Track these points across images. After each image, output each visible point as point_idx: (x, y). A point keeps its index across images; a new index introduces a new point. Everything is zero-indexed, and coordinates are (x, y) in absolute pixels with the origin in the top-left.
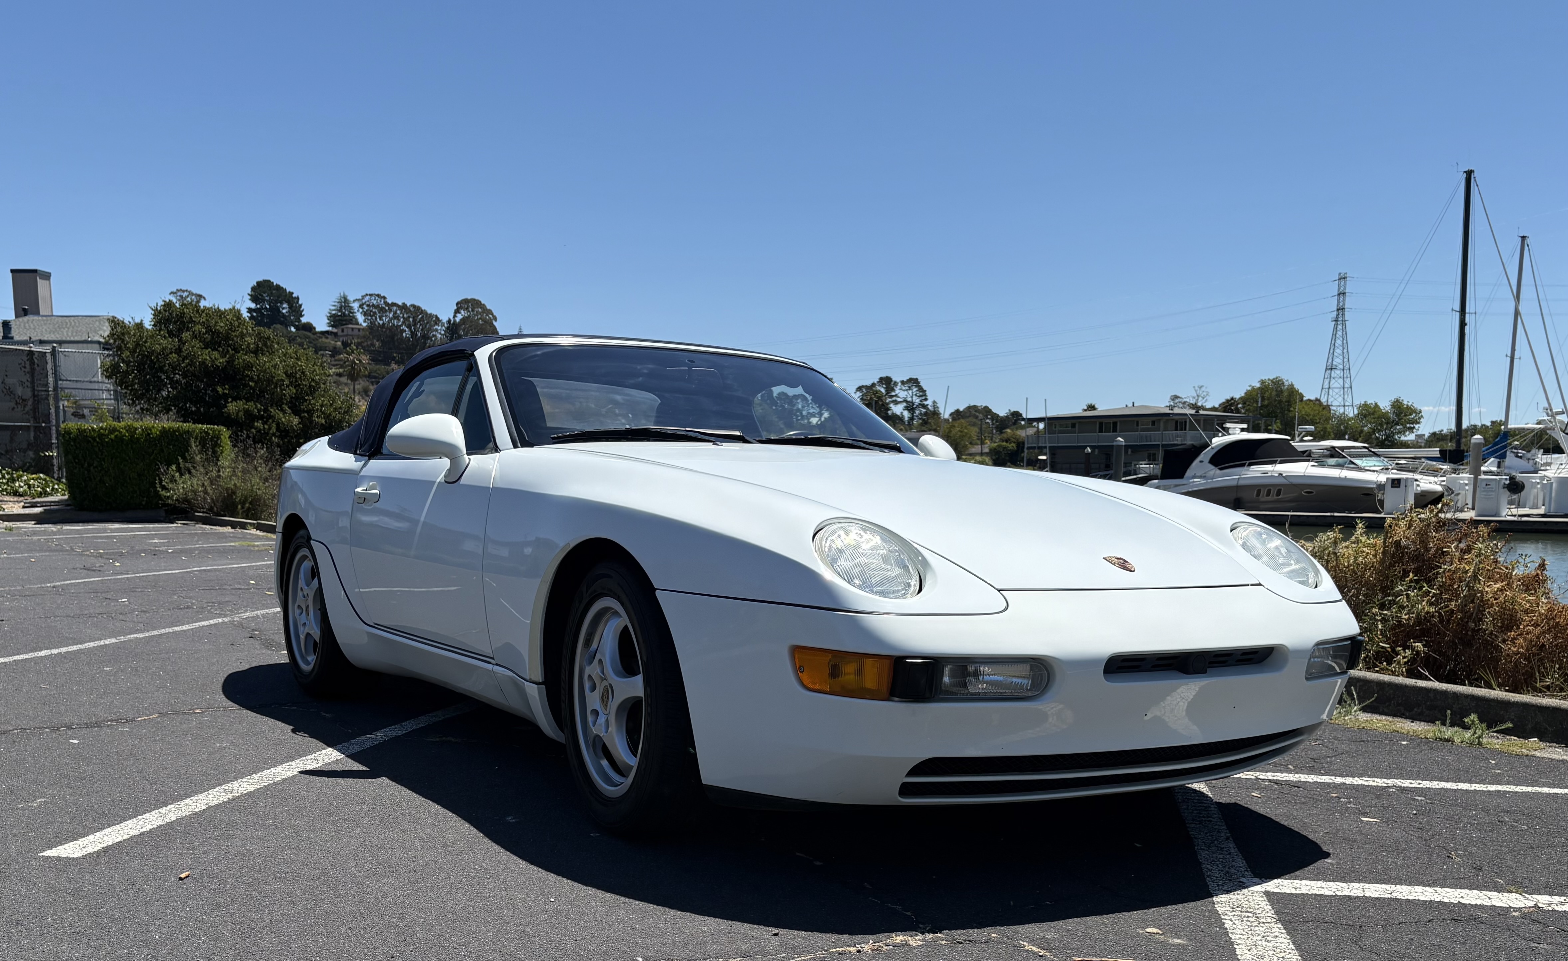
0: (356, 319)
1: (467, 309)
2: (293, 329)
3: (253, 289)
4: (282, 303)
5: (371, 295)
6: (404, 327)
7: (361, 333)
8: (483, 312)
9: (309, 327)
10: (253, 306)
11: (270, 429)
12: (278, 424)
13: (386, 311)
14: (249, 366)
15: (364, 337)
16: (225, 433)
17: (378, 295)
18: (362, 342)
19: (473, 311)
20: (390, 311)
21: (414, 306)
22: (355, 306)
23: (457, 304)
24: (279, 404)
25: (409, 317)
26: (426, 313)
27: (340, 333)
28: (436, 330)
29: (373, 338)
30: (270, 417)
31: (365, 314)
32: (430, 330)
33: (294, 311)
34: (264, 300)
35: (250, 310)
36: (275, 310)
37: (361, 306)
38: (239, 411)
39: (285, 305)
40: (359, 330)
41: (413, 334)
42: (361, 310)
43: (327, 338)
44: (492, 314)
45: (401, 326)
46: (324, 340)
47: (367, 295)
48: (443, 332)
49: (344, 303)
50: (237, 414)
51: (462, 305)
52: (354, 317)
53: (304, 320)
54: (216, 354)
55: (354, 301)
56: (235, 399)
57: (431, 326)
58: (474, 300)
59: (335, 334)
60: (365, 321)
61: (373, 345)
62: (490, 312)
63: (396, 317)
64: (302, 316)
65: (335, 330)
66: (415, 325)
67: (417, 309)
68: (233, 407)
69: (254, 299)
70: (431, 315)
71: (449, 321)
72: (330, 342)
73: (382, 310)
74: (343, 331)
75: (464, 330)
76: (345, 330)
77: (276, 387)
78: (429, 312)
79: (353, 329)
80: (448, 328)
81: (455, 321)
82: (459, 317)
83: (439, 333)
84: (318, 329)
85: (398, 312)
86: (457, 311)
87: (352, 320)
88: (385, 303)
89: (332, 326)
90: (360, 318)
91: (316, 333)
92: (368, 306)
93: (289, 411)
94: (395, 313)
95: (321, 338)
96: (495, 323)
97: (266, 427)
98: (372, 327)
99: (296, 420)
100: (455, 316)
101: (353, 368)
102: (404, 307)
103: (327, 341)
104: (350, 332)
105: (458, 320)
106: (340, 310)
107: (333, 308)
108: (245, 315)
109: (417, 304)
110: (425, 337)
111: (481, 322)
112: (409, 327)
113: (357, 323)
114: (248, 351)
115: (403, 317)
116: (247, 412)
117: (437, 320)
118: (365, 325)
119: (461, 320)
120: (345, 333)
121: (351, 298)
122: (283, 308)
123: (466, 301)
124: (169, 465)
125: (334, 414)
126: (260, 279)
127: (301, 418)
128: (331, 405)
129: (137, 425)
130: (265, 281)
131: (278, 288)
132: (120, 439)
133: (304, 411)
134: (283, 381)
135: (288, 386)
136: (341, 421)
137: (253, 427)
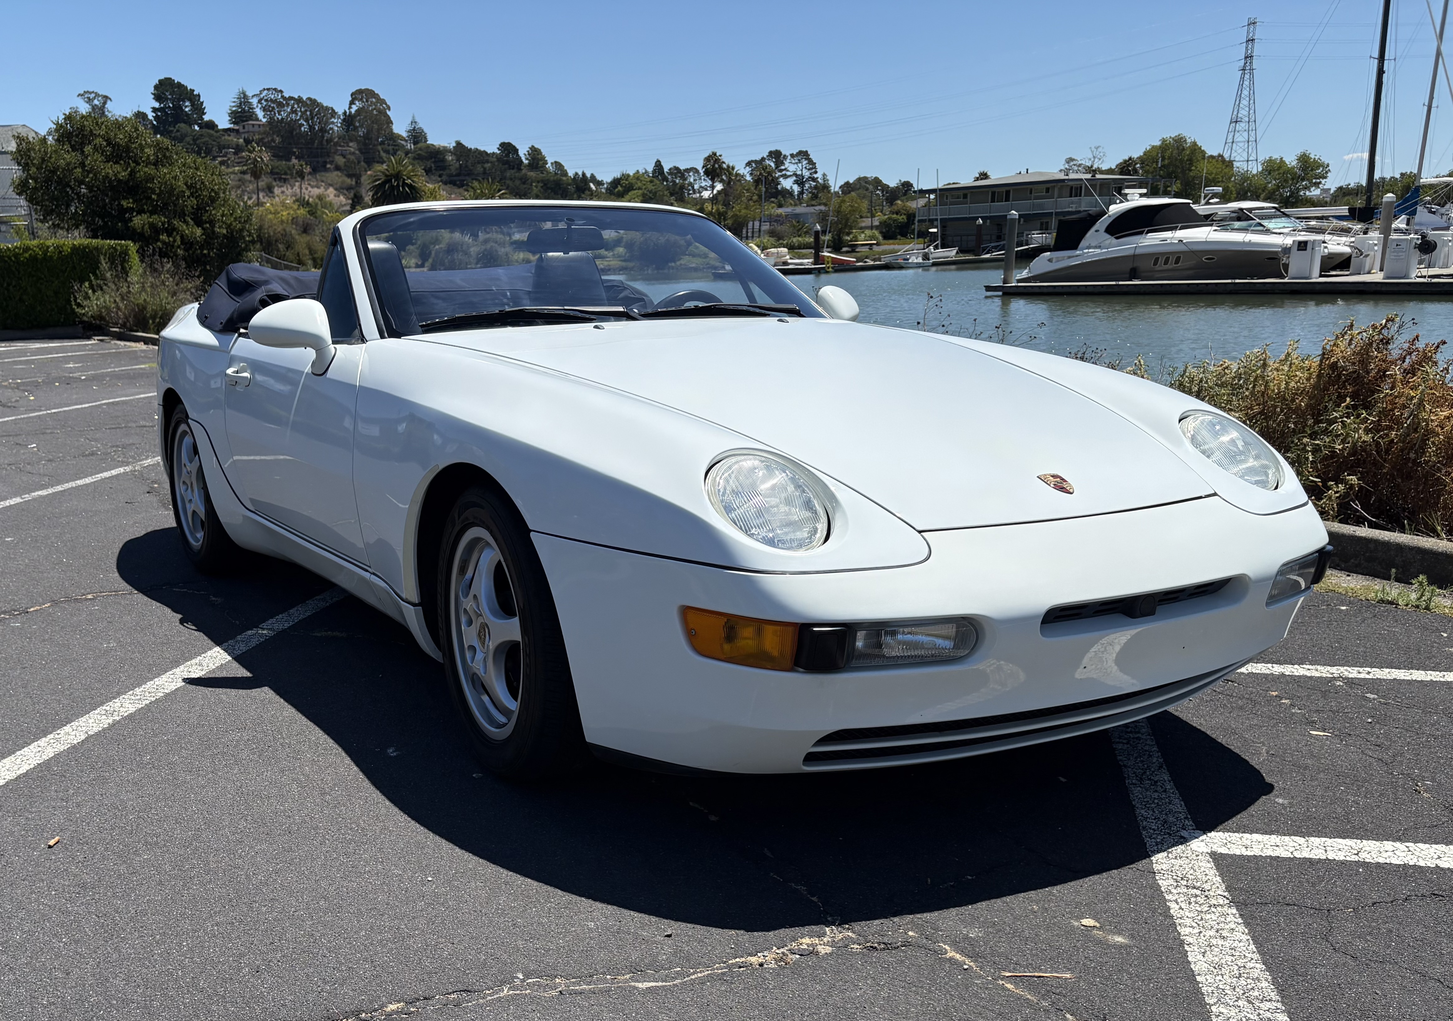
0: (256, 115)
1: (361, 100)
2: (197, 128)
3: (156, 87)
4: (185, 102)
5: (268, 89)
6: (302, 121)
7: (262, 129)
8: (377, 102)
9: (211, 125)
10: (157, 105)
11: (175, 241)
12: (182, 237)
13: (284, 106)
14: (150, 179)
15: (264, 133)
16: (132, 247)
17: (275, 89)
18: (263, 139)
19: (367, 101)
20: (288, 105)
21: (309, 99)
22: (254, 101)
23: (352, 95)
24: (182, 216)
25: (306, 111)
26: (323, 106)
27: (241, 130)
28: (333, 123)
29: (273, 133)
30: (174, 229)
31: (264, 109)
32: (327, 123)
33: (196, 109)
34: (167, 99)
35: (155, 110)
36: (178, 108)
37: (260, 102)
38: (144, 225)
39: (187, 104)
40: (259, 125)
41: (311, 128)
42: (260, 106)
43: (229, 135)
44: (386, 104)
45: (299, 120)
46: (226, 137)
47: (264, 89)
48: (339, 125)
49: (243, 99)
50: (143, 228)
51: (357, 95)
52: (254, 113)
53: (206, 118)
54: (117, 168)
55: (253, 96)
56: (140, 212)
57: (327, 119)
58: (367, 90)
59: (237, 131)
60: (264, 117)
61: (273, 141)
62: (383, 102)
63: (294, 112)
64: (204, 114)
65: (236, 127)
66: (312, 118)
67: (313, 102)
68: (138, 221)
69: (158, 98)
70: (327, 108)
71: (345, 113)
72: (233, 139)
73: (280, 105)
74: (244, 127)
75: (359, 121)
76: (246, 127)
77: (177, 199)
78: (325, 105)
79: (253, 125)
80: (344, 120)
81: (350, 112)
82: (354, 108)
83: (336, 125)
84: (220, 127)
85: (296, 106)
86: (352, 103)
87: (252, 116)
88: (282, 96)
89: (234, 123)
90: (260, 114)
91: (218, 131)
92: (266, 100)
93: (191, 222)
94: (293, 107)
95: (224, 135)
96: (388, 113)
97: (171, 239)
98: (271, 122)
99: (199, 231)
100: (350, 108)
101: (255, 166)
102: (299, 100)
103: (230, 138)
104: (251, 129)
105: (353, 111)
106: (240, 106)
107: (234, 104)
108: (151, 115)
109: (313, 97)
110: (323, 130)
111: (375, 112)
112: (307, 120)
113: (257, 119)
114: (148, 163)
115: (301, 111)
116: (152, 226)
117: (334, 113)
118: (264, 120)
119: (356, 111)
120: (246, 130)
121: (250, 94)
122: (186, 107)
123: (360, 92)
124: (82, 282)
125: (234, 224)
126: (162, 78)
127: (203, 229)
128: (231, 214)
129: (49, 243)
130: (166, 79)
131: (180, 85)
132: (34, 258)
133: (206, 222)
134: (184, 192)
135: (189, 197)
136: (241, 230)
137: (158, 240)
